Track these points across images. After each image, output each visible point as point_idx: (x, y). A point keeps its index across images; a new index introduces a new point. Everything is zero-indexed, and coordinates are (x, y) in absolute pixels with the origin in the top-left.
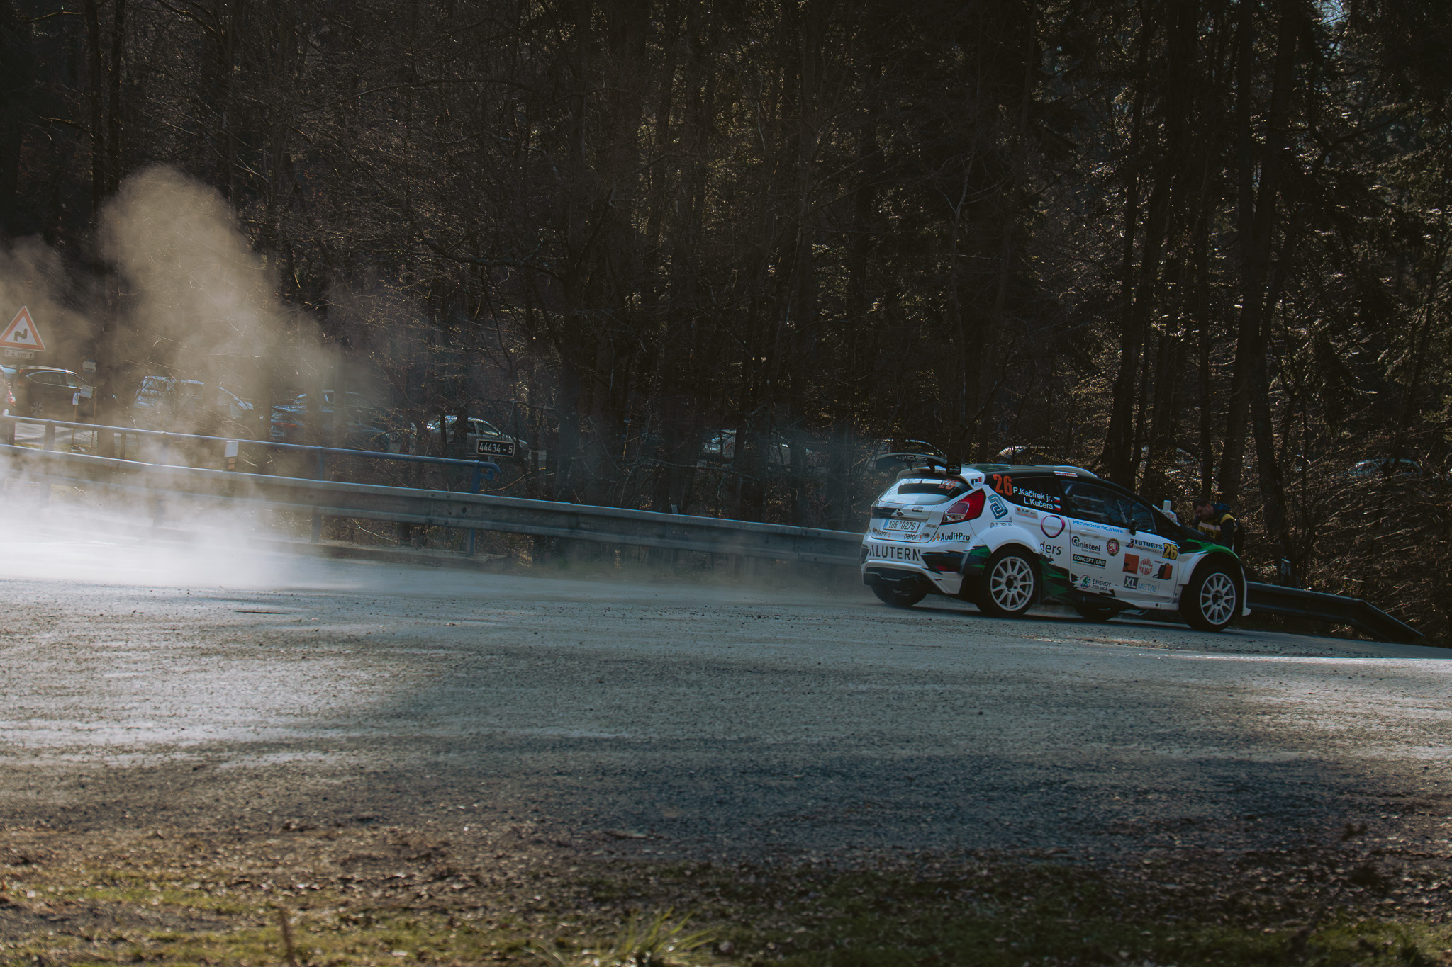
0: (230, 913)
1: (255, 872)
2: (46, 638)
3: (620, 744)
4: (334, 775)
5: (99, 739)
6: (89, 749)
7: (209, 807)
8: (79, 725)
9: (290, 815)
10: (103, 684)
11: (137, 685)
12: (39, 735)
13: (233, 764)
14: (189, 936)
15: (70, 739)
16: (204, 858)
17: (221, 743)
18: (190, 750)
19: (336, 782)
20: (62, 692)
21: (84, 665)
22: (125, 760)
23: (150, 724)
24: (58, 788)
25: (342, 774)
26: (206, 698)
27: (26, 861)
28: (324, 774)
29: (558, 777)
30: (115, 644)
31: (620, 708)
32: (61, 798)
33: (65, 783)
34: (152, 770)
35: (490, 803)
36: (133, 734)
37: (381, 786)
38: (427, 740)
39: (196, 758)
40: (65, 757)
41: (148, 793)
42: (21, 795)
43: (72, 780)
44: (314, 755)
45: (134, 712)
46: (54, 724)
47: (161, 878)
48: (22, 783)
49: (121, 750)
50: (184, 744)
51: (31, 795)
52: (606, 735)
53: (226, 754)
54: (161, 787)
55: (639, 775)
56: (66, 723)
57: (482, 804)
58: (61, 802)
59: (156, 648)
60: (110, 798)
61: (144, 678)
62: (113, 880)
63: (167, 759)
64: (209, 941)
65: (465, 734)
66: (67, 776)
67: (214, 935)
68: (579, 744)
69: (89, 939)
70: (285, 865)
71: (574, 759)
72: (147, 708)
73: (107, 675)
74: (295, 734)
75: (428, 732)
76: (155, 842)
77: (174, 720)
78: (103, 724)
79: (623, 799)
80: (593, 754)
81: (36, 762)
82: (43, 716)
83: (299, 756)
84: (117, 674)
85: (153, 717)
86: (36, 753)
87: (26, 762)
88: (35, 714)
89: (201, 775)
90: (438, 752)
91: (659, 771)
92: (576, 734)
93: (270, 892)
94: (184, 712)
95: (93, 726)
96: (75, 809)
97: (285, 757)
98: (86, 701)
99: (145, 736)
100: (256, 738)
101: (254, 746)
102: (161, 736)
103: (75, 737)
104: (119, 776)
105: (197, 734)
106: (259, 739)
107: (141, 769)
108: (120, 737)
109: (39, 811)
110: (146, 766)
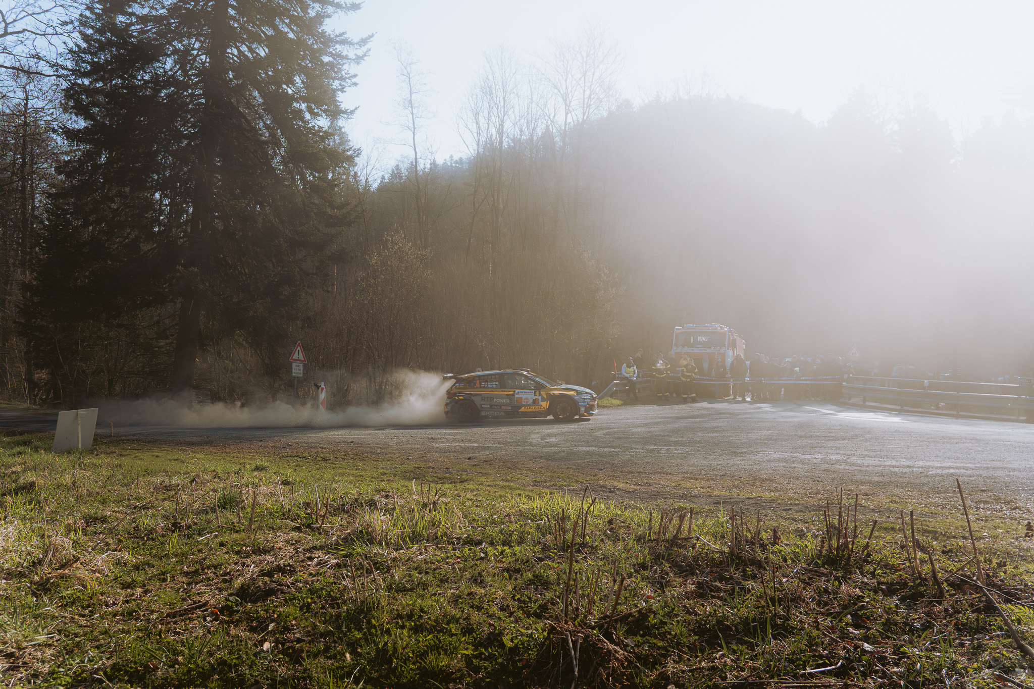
0: (936, 514)
1: (944, 503)
2: (868, 436)
4: (971, 477)
5: (887, 463)
6: (884, 466)
7: (926, 484)
8: (881, 459)
9: (955, 488)
10: (888, 448)
11: (899, 449)
12: (868, 462)
13: (934, 472)
14: (922, 519)
15: (878, 463)
16: (925, 498)
17: (929, 466)
18: (919, 468)
19: (971, 479)
20: (875, 451)
21: (881, 443)
22: (897, 470)
24: (875, 476)
25: (973, 476)
27: (867, 495)
28: (967, 476)
30: (891, 438)
32: (876, 479)
34: (906, 473)
36: (899, 463)
37: (988, 481)
38: (1006, 468)
39: (920, 470)
40: (877, 468)
41: (905, 479)
42: (864, 477)
44: (963, 471)
45: (898, 457)
46: (873, 459)
47: (911, 502)
48: (863, 474)
50: (916, 466)
51: (867, 478)
53: (931, 469)
54: (909, 478)
56: (876, 459)
58: (876, 480)
60: (892, 479)
61: (901, 448)
62: (895, 502)
64: (929, 521)
65: (1020, 467)
66: (878, 473)
67: (931, 520)
69: (889, 517)
70: (954, 502)
72: (903, 456)
73: (889, 446)
74: (955, 465)
75: (1006, 466)
76: (909, 492)
77: (912, 459)
78: (888, 459)
81: (868, 469)
82: (869, 457)
83: (957, 471)
84: (892, 446)
85: (905, 458)
86: (868, 466)
87: (864, 469)
88: (866, 456)
89: (923, 474)
90: (1010, 472)
93: (949, 509)
94: (915, 457)
95: (885, 460)
96: (881, 482)
97: (952, 471)
98: (882, 453)
99: (902, 463)
100: (941, 465)
101: (940, 468)
102: (908, 463)
103: (880, 463)
104: (895, 474)
105: (921, 463)
106: (943, 465)
107: (902, 472)
108: (894, 463)
109: (870, 482)
110: (904, 471)
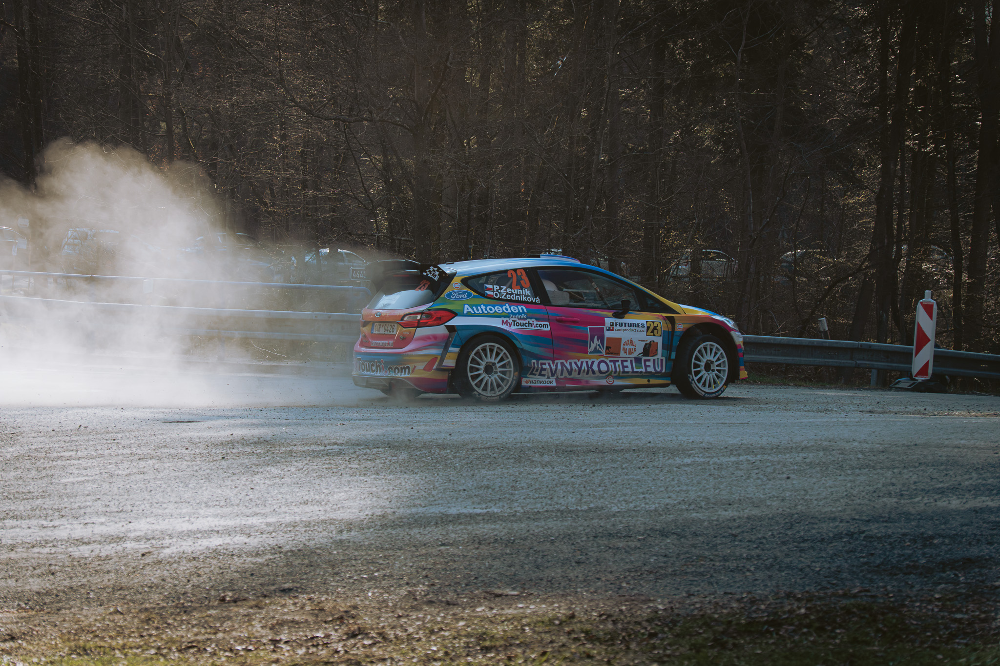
1: (200, 638)
2: (10, 451)
3: (491, 518)
4: (257, 555)
5: (62, 534)
6: (54, 543)
7: (157, 586)
8: (45, 523)
9: (224, 590)
10: (61, 487)
11: (89, 487)
12: (13, 533)
13: (174, 549)
15: (38, 535)
16: (157, 628)
17: (162, 532)
18: (137, 539)
19: (259, 560)
20: (28, 496)
21: (44, 473)
22: (85, 551)
23: (103, 520)
24: (32, 576)
25: (264, 553)
26: (146, 495)
27: (13, 638)
28: (249, 554)
29: (442, 548)
30: (67, 454)
31: (488, 487)
32: (35, 585)
33: (38, 571)
34: (108, 558)
35: (388, 572)
36: (89, 529)
37: (296, 563)
39: (143, 546)
40: (36, 550)
41: (107, 577)
43: (43, 569)
45: (88, 510)
46: (24, 523)
47: (124, 647)
49: (81, 542)
50: (132, 535)
51: (11, 583)
52: (479, 511)
53: (167, 542)
54: (117, 572)
55: (509, 543)
56: (34, 522)
57: (382, 573)
58: (36, 588)
59: (101, 456)
60: (75, 582)
61: (94, 482)
62: (85, 650)
63: (120, 548)
65: (362, 515)
66: (39, 566)
68: (457, 519)
70: (225, 631)
71: (454, 532)
72: (99, 506)
73: (64, 480)
74: (223, 522)
76: (117, 617)
77: (122, 515)
78: (64, 521)
79: (497, 563)
80: (470, 527)
81: (13, 555)
82: (15, 517)
83: (228, 540)
84: (71, 479)
85: (105, 513)
86: (12, 548)
87: (4, 556)
88: (8, 516)
89: (149, 560)
91: (525, 539)
92: (453, 511)
93: (214, 654)
94: (129, 508)
95: (56, 523)
96: (48, 593)
97: (216, 542)
98: (48, 503)
99: (99, 530)
100: (190, 527)
101: (189, 534)
102: (113, 529)
103: (43, 533)
104: (81, 563)
105: (142, 526)
106: (193, 527)
107: (99, 557)
108: (79, 531)
109: (18, 596)
110: (103, 554)
